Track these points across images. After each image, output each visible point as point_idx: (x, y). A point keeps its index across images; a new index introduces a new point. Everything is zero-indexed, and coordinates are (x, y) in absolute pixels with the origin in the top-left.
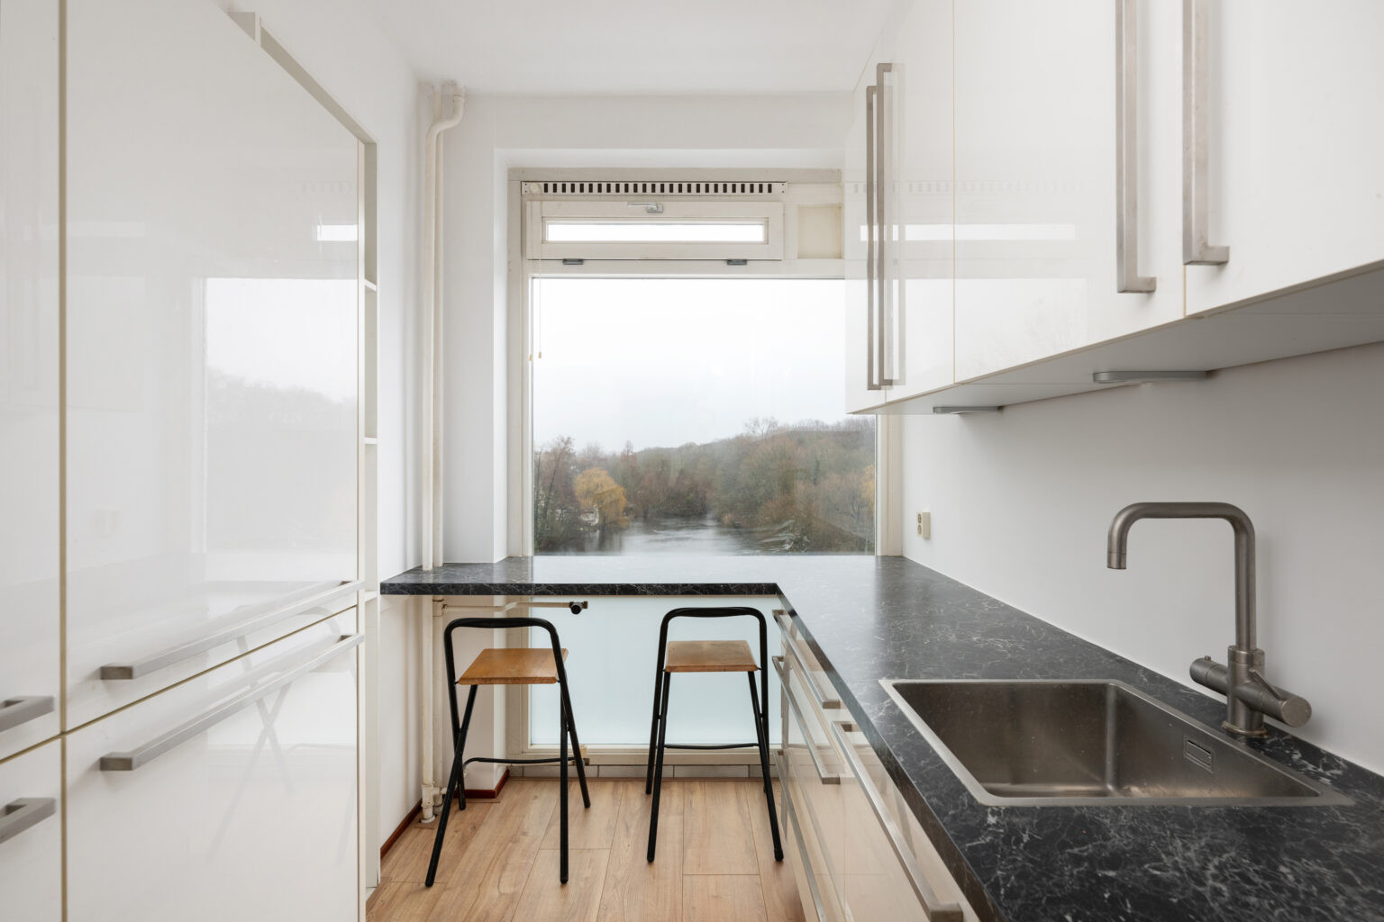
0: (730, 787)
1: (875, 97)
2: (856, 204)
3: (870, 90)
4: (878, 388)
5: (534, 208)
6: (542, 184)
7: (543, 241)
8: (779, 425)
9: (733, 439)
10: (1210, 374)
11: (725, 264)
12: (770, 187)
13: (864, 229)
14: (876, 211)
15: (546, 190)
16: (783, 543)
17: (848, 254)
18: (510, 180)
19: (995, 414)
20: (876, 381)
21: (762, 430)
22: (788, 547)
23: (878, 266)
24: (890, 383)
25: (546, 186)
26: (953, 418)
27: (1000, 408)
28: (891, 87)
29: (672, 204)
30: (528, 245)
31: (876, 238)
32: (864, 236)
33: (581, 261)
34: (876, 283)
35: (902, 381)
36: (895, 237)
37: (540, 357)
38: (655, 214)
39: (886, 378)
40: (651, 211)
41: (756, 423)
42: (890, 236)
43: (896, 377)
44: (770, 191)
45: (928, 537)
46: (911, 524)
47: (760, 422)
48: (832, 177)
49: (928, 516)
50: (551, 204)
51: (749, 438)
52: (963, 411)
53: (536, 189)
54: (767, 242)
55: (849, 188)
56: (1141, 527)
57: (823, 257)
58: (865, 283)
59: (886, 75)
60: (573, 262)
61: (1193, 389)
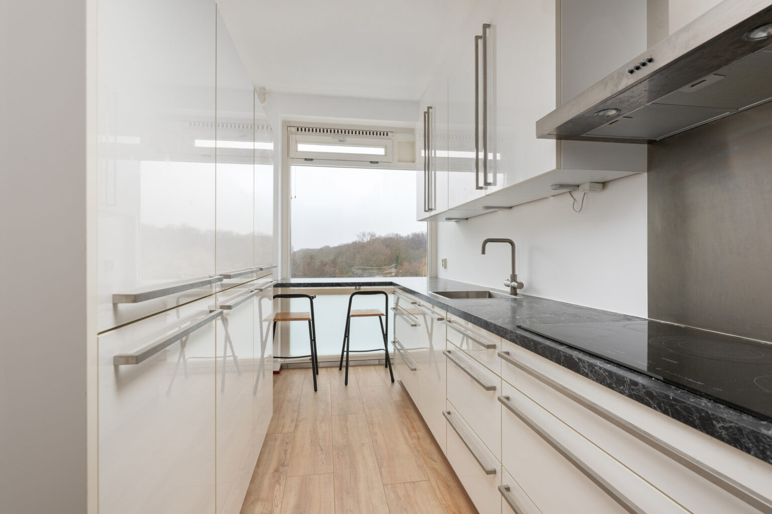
0: (372, 368)
1: (427, 115)
2: (420, 142)
3: (425, 113)
4: (427, 211)
5: (293, 137)
6: (296, 128)
7: (297, 151)
8: (376, 236)
9: (351, 244)
10: (511, 208)
11: (369, 163)
12: (387, 133)
13: (423, 151)
14: (427, 146)
15: (298, 130)
16: (391, 273)
17: (417, 161)
18: (282, 126)
19: (465, 221)
20: (427, 209)
21: (366, 239)
22: (394, 274)
23: (428, 166)
24: (431, 210)
25: (298, 129)
26: (452, 223)
27: (467, 219)
28: (432, 112)
29: (350, 138)
30: (291, 152)
31: (427, 155)
32: (423, 155)
33: (312, 160)
34: (427, 172)
35: (435, 209)
36: (433, 155)
37: (295, 197)
38: (342, 142)
39: (430, 208)
40: (340, 141)
41: (364, 235)
42: (431, 155)
43: (433, 208)
44: (387, 135)
45: (445, 267)
46: (440, 263)
47: (366, 234)
48: (411, 131)
49: (446, 260)
50: (300, 136)
51: (359, 243)
52: (458, 220)
53: (294, 129)
54: (386, 155)
55: (417, 135)
56: (489, 245)
57: (407, 162)
58: (423, 172)
59: (430, 110)
60: (309, 160)
61: (507, 211)
